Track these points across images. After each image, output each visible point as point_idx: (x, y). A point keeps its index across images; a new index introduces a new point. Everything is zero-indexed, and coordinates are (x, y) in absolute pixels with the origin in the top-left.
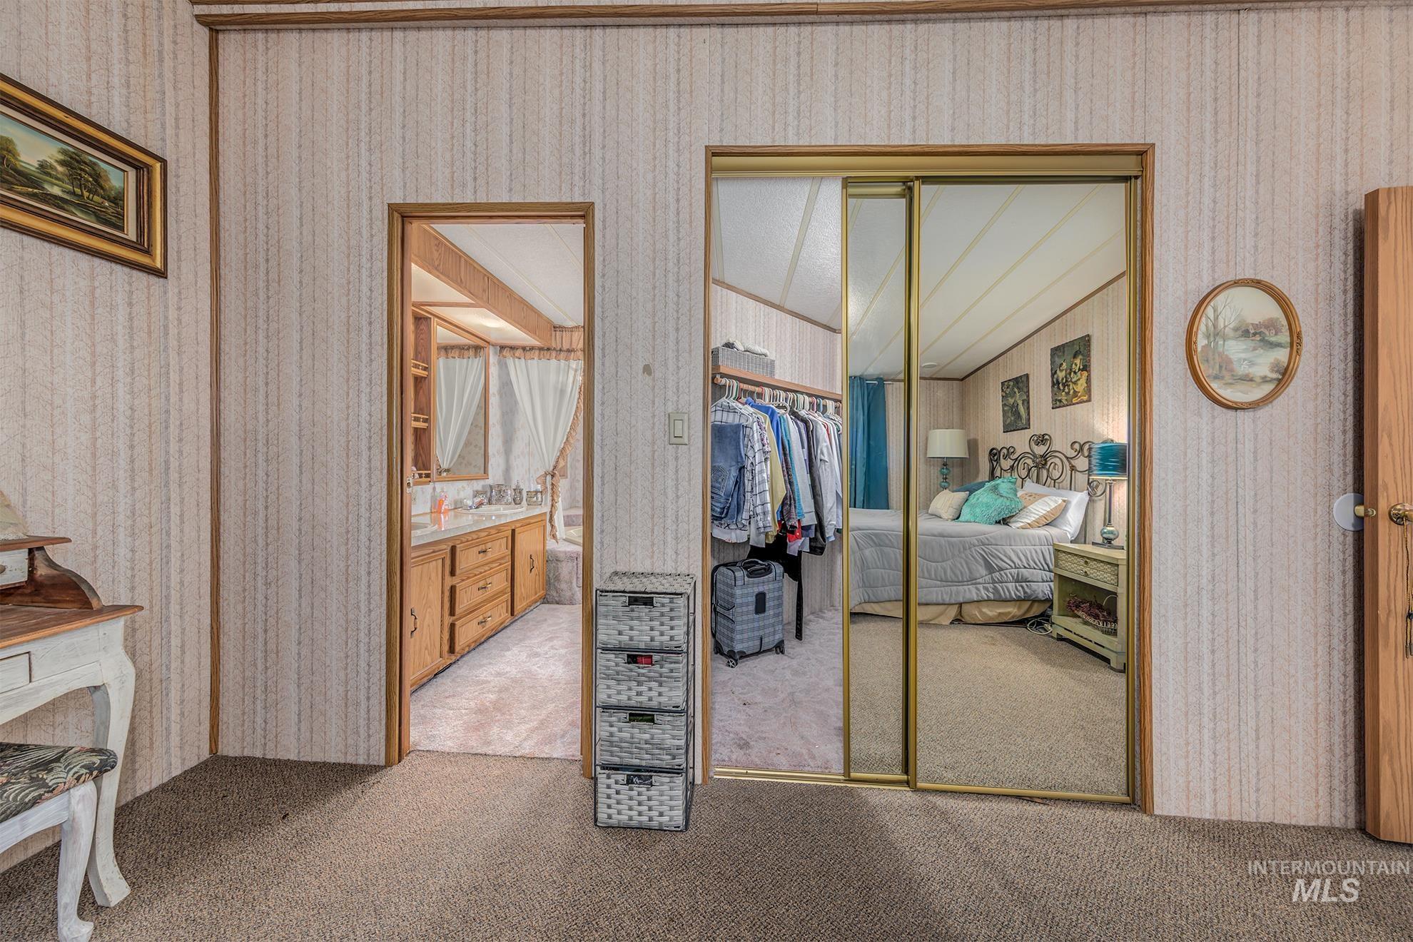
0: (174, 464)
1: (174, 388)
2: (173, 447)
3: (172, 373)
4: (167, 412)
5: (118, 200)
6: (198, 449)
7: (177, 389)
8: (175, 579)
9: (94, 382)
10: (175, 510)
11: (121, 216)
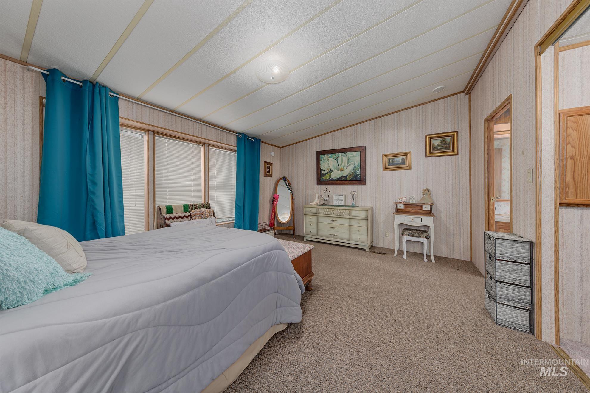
0: (461, 193)
1: (461, 177)
2: (461, 190)
3: (460, 174)
4: (459, 182)
5: (449, 144)
6: (466, 190)
7: (461, 178)
8: (461, 218)
9: (446, 178)
10: (461, 203)
11: (449, 147)
